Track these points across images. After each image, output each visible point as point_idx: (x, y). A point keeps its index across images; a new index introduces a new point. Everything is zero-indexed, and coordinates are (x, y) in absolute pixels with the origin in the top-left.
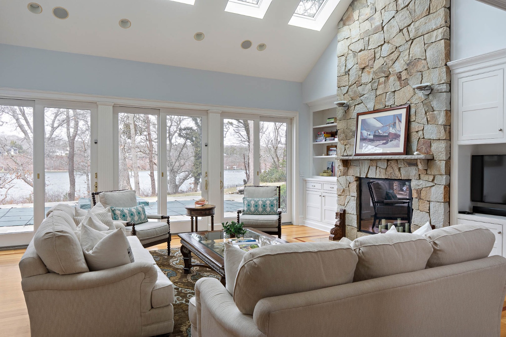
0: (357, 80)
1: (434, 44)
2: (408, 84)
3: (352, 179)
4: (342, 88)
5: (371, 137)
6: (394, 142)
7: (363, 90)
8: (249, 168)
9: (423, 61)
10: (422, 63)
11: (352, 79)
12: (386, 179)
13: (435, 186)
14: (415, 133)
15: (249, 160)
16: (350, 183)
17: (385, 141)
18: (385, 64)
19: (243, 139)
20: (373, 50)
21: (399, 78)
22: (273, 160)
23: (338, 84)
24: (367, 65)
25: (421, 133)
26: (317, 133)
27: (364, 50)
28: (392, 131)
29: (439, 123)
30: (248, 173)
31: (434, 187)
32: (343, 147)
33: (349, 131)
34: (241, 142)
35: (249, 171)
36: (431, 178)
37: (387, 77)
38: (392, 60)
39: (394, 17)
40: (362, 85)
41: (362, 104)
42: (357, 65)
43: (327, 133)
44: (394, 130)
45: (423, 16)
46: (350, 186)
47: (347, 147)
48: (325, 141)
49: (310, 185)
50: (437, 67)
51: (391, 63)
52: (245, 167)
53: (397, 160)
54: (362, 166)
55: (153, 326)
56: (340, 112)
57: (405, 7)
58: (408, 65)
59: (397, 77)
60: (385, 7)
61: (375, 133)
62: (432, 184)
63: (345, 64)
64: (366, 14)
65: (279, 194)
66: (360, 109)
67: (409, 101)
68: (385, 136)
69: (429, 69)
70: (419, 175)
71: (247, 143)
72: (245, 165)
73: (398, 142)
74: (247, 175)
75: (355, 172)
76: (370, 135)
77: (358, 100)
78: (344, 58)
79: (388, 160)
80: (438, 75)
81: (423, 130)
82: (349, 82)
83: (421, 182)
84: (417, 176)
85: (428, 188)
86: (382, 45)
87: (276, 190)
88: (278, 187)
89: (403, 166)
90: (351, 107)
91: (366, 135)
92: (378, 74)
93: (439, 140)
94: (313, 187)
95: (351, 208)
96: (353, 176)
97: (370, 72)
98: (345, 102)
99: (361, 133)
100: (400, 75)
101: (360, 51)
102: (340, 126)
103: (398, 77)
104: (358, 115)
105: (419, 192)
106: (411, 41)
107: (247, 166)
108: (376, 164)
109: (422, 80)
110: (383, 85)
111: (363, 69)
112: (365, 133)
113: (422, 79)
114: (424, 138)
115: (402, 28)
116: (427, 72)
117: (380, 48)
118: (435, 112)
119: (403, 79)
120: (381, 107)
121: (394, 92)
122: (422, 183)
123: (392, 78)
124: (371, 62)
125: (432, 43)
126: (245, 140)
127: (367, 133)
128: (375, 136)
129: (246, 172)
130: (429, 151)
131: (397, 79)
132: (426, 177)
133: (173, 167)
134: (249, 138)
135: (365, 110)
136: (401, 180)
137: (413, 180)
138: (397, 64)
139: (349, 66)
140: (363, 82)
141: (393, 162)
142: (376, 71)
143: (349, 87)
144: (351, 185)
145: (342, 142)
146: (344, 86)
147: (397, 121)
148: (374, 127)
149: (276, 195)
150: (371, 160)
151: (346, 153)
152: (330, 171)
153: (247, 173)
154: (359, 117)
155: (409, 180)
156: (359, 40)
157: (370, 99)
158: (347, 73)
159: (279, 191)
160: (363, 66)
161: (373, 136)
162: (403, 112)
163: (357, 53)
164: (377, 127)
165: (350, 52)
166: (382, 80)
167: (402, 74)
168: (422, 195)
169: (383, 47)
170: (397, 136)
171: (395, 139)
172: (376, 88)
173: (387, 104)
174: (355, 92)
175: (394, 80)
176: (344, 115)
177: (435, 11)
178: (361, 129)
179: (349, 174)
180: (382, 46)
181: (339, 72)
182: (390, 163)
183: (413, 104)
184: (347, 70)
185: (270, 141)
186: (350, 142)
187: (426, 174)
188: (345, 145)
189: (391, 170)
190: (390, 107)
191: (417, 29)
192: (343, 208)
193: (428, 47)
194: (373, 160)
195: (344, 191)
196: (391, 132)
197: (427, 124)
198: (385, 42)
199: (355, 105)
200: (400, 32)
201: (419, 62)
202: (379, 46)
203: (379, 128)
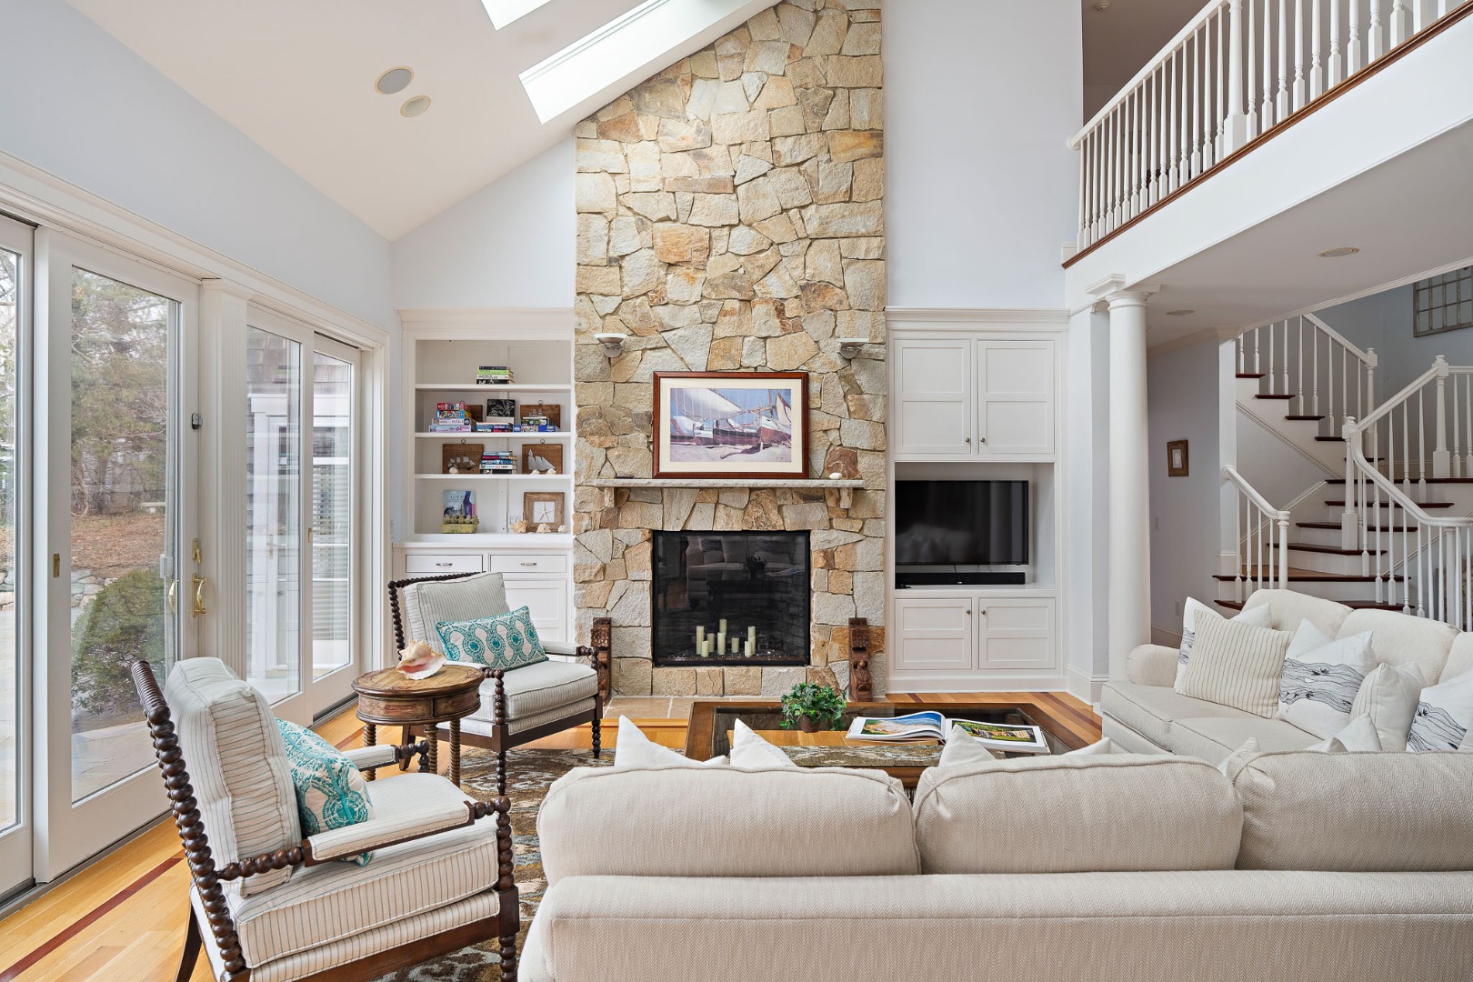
0: (651, 287)
1: (861, 264)
2: (802, 329)
3: (638, 537)
4: (595, 298)
5: (709, 434)
6: (777, 450)
7: (674, 316)
9: (838, 290)
10: (837, 294)
11: (635, 281)
12: (743, 531)
13: (864, 542)
14: (821, 434)
16: (627, 547)
17: (749, 447)
18: (741, 271)
20: (707, 230)
21: (780, 312)
23: (578, 283)
24: (685, 258)
25: (834, 434)
27: (675, 221)
28: (767, 424)
29: (874, 419)
31: (861, 543)
32: (599, 453)
33: (622, 413)
36: (858, 525)
37: (747, 301)
38: (761, 266)
39: (765, 175)
40: (669, 306)
41: (669, 350)
42: (653, 252)
44: (771, 423)
45: (838, 200)
46: (628, 556)
47: (617, 453)
48: (474, 430)
49: (427, 564)
50: (867, 310)
51: (757, 274)
53: (773, 489)
54: (672, 502)
56: (589, 359)
57: (793, 165)
58: (802, 288)
59: (773, 308)
60: (741, 144)
61: (717, 425)
62: (858, 537)
63: (606, 239)
64: (683, 139)
66: (661, 361)
67: (804, 364)
68: (750, 435)
69: (851, 309)
70: (831, 519)
73: (787, 449)
75: (645, 517)
76: (701, 428)
77: (655, 339)
78: (601, 220)
79: (752, 490)
80: (870, 325)
81: (839, 429)
82: (622, 287)
83: (834, 534)
84: (827, 523)
85: (850, 546)
86: (732, 226)
89: (790, 502)
90: (629, 352)
91: (691, 428)
92: (721, 288)
93: (874, 450)
94: (438, 568)
95: (634, 610)
96: (638, 528)
97: (693, 278)
99: (673, 422)
100: (782, 304)
101: (661, 220)
102: (585, 396)
103: (776, 309)
104: (659, 375)
105: (829, 556)
106: (808, 242)
108: (715, 499)
109: (834, 329)
110: (734, 318)
111: (672, 265)
112: (686, 425)
113: (836, 326)
114: (841, 445)
115: (789, 206)
116: (848, 313)
117: (726, 230)
118: (865, 396)
119: (788, 315)
120: (729, 366)
121: (765, 338)
122: (837, 538)
123: (760, 310)
124: (698, 257)
125: (858, 259)
127: (692, 422)
128: (716, 432)
130: (853, 472)
131: (773, 312)
132: (847, 524)
135: (681, 367)
136: (784, 531)
137: (816, 531)
138: (772, 279)
139: (622, 248)
140: (672, 297)
141: (763, 495)
142: (716, 282)
143: (623, 300)
144: (631, 553)
145: (596, 440)
146: (602, 295)
147: (780, 405)
148: (715, 411)
150: (701, 489)
151: (610, 470)
154: (663, 380)
155: (807, 533)
156: (659, 190)
157: (694, 342)
158: (616, 262)
160: (671, 259)
161: (711, 433)
162: (794, 386)
163: (649, 223)
164: (723, 413)
165: (622, 210)
166: (732, 305)
167: (785, 303)
168: (837, 560)
169: (735, 232)
170: (784, 438)
171: (779, 443)
172: (714, 320)
173: (746, 362)
174: (645, 317)
175: (767, 314)
176: (602, 371)
177: (864, 199)
178: (673, 413)
179: (625, 523)
180: (731, 229)
181: (582, 253)
182: (757, 495)
183: (815, 374)
184: (613, 254)
186: (628, 442)
187: (848, 517)
188: (607, 449)
189: (757, 511)
190: (752, 370)
191: (824, 223)
192: (602, 614)
193: (849, 264)
194: (710, 488)
195: (605, 570)
196: (763, 426)
197: (847, 417)
198: (740, 220)
199: (644, 350)
200: (781, 213)
201: (829, 290)
202: (723, 226)
203: (733, 416)
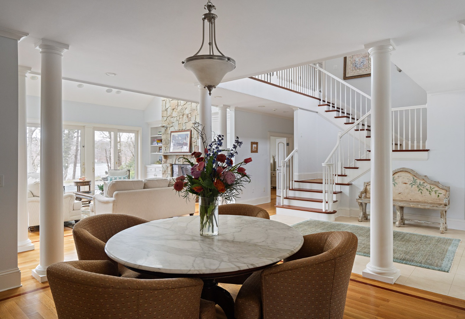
3: (169, 165)
4: (164, 117)
6: (185, 147)
7: (173, 120)
8: (110, 161)
10: (196, 112)
11: (169, 113)
12: (183, 164)
14: (193, 143)
15: (110, 154)
16: (168, 167)
17: (182, 146)
18: (182, 109)
19: (105, 136)
21: (188, 117)
22: (132, 154)
23: (162, 115)
24: (175, 108)
25: (195, 143)
26: (153, 140)
27: (173, 100)
28: (185, 141)
30: (110, 166)
32: (165, 148)
33: (167, 140)
34: (103, 138)
35: (110, 163)
37: (183, 115)
38: (185, 107)
40: (173, 118)
41: (173, 127)
42: (171, 107)
43: (159, 140)
48: (157, 144)
49: (149, 169)
51: (184, 109)
52: (107, 160)
53: (187, 155)
54: (173, 158)
55: (74, 217)
56: (163, 130)
58: (191, 111)
65: (129, 174)
66: (172, 129)
67: (191, 128)
68: (182, 144)
69: (198, 115)
71: (109, 140)
72: (107, 158)
74: (108, 167)
75: (170, 161)
77: (171, 125)
78: (164, 102)
79: (183, 155)
82: (167, 115)
87: (127, 172)
88: (128, 170)
89: (189, 158)
90: (168, 128)
94: (150, 171)
96: (169, 163)
97: (176, 111)
98: (165, 125)
100: (188, 115)
102: (163, 137)
104: (171, 132)
107: (108, 159)
108: (179, 157)
109: (196, 119)
110: (181, 119)
111: (173, 109)
114: (196, 145)
119: (189, 117)
120: (181, 129)
121: (186, 123)
123: (185, 116)
124: (177, 107)
126: (107, 137)
128: (178, 143)
129: (108, 164)
133: (34, 161)
134: (110, 136)
135: (174, 130)
138: (187, 110)
139: (167, 107)
140: (173, 116)
142: (179, 112)
143: (167, 117)
144: (168, 168)
145: (164, 146)
147: (187, 137)
149: (127, 174)
150: (177, 155)
151: (165, 152)
152: (160, 161)
153: (108, 166)
154: (172, 133)
157: (176, 125)
158: (166, 110)
159: (129, 172)
160: (173, 108)
162: (189, 133)
163: (170, 101)
164: (179, 139)
165: (167, 99)
166: (181, 116)
170: (186, 144)
172: (179, 120)
173: (183, 128)
174: (170, 121)
175: (186, 118)
176: (165, 132)
178: (172, 140)
179: (167, 162)
181: (162, 108)
183: (192, 130)
184: (166, 108)
185: (130, 138)
186: (168, 146)
188: (166, 147)
190: (184, 130)
195: (165, 171)
199: (170, 127)
